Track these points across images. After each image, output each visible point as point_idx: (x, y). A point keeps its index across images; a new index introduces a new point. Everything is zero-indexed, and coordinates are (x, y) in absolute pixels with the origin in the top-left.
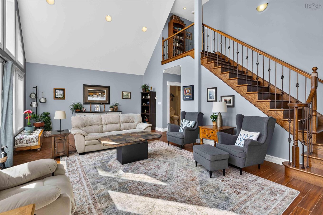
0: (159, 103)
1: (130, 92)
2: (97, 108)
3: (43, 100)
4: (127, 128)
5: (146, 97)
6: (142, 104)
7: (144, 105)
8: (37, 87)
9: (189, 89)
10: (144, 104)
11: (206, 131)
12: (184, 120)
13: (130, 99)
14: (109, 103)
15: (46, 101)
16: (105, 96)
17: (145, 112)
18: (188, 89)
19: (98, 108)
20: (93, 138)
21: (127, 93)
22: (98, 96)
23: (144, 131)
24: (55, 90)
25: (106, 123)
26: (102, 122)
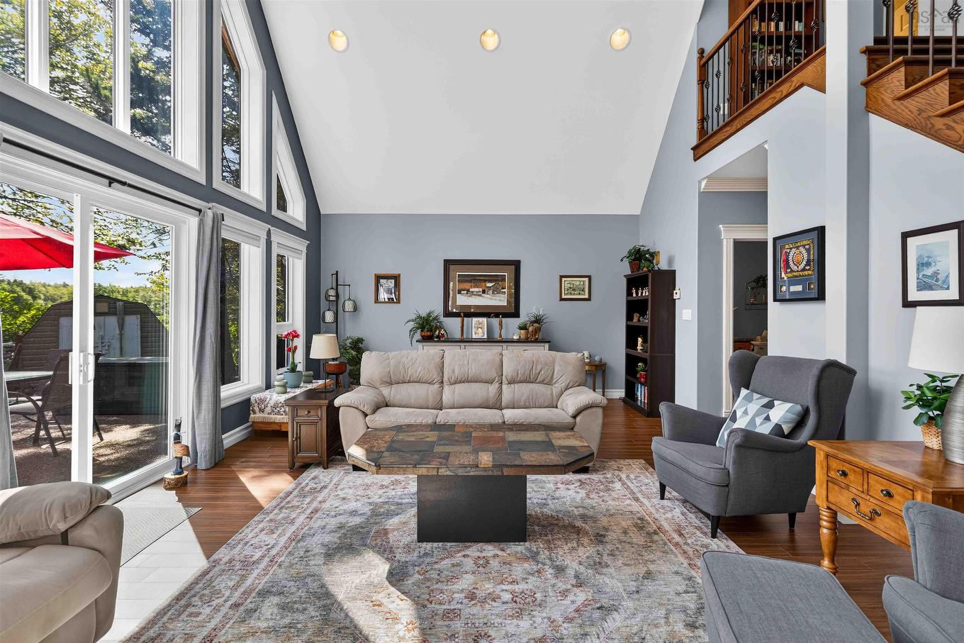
0: (686, 315)
1: (589, 277)
2: (478, 328)
3: (349, 306)
4: (522, 403)
5: (642, 293)
6: (629, 317)
7: (635, 319)
8: (337, 272)
9: (804, 246)
10: (636, 316)
11: (851, 477)
12: (744, 392)
13: (589, 299)
14: (516, 314)
15: (356, 309)
16: (506, 290)
17: (639, 347)
18: (797, 248)
19: (481, 328)
20: (389, 423)
21: (577, 281)
22: (484, 292)
23: (571, 420)
24: (378, 278)
25: (453, 378)
26: (441, 374)
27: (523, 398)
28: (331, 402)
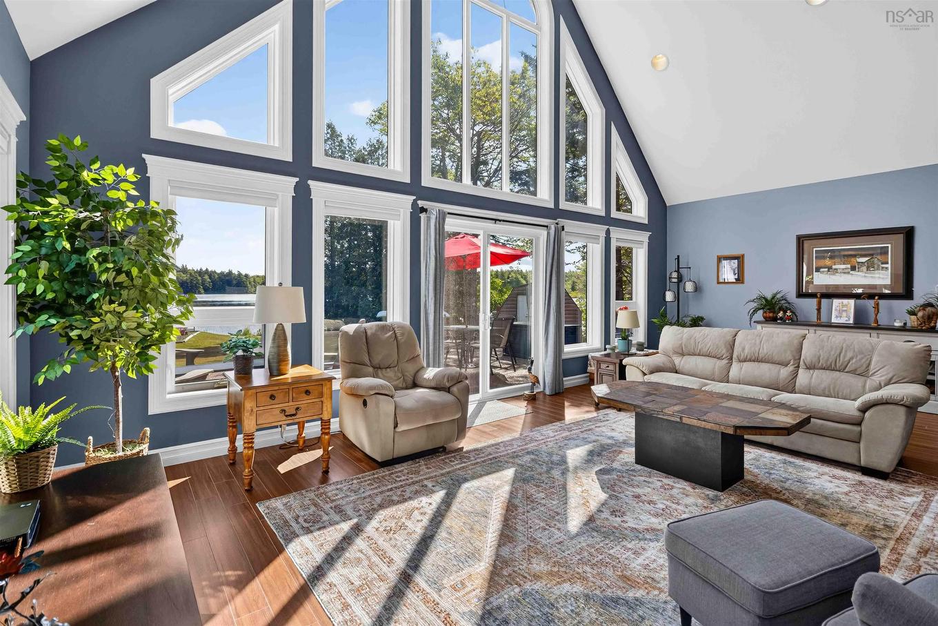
2: (844, 314)
3: (689, 287)
14: (906, 296)
15: (696, 288)
16: (888, 265)
19: (846, 311)
22: (853, 268)
23: (857, 414)
24: (720, 259)
25: (742, 355)
26: (731, 351)
27: (823, 386)
28: (621, 361)
